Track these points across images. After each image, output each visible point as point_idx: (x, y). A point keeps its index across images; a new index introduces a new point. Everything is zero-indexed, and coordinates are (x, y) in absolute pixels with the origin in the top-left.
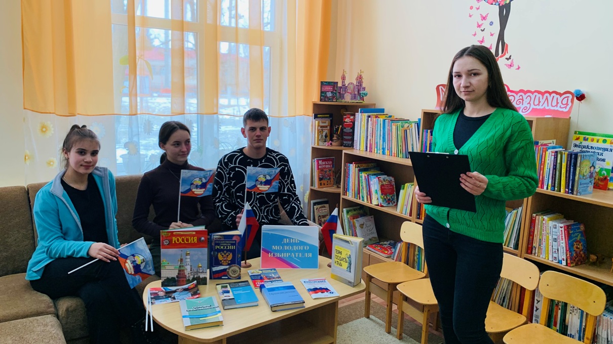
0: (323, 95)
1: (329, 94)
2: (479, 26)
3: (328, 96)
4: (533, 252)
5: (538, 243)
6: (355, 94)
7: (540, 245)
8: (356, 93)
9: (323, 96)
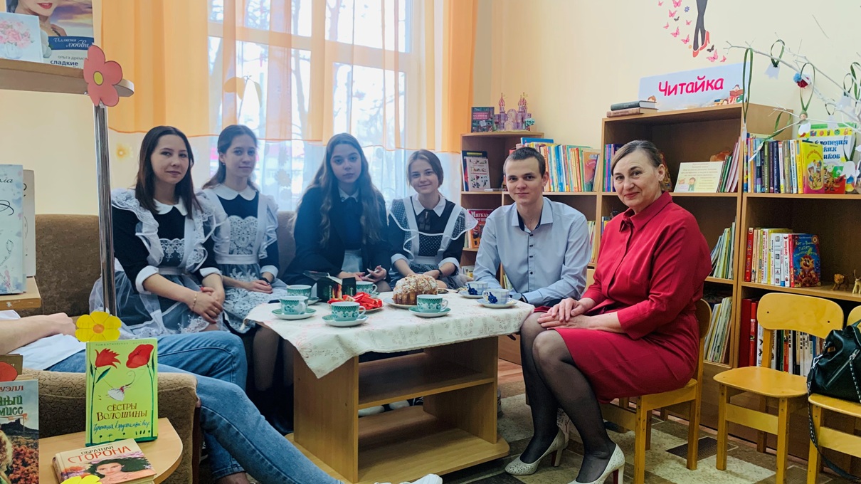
0: (475, 124)
1: (483, 124)
2: (672, 15)
3: (482, 126)
4: (753, 278)
5: (758, 266)
6: (518, 123)
7: (760, 268)
8: (520, 121)
9: (475, 126)
